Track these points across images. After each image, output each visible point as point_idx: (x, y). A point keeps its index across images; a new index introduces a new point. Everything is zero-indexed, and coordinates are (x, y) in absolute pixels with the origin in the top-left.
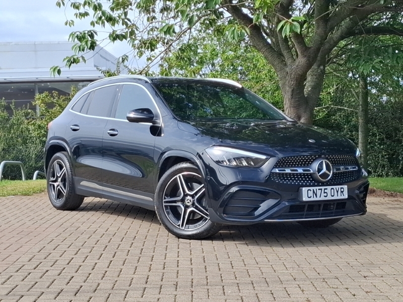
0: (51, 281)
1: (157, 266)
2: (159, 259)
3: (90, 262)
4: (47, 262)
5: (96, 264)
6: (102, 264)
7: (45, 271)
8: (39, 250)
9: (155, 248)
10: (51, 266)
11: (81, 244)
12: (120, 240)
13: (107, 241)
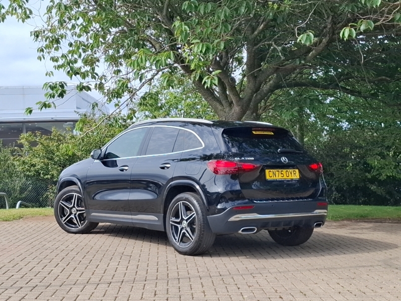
0: (14, 282)
1: (99, 271)
2: (103, 266)
3: (47, 269)
4: (14, 269)
5: (52, 270)
6: (57, 271)
7: (11, 275)
8: (9, 261)
9: (102, 259)
10: (17, 272)
11: (44, 257)
12: (76, 253)
13: (65, 255)
